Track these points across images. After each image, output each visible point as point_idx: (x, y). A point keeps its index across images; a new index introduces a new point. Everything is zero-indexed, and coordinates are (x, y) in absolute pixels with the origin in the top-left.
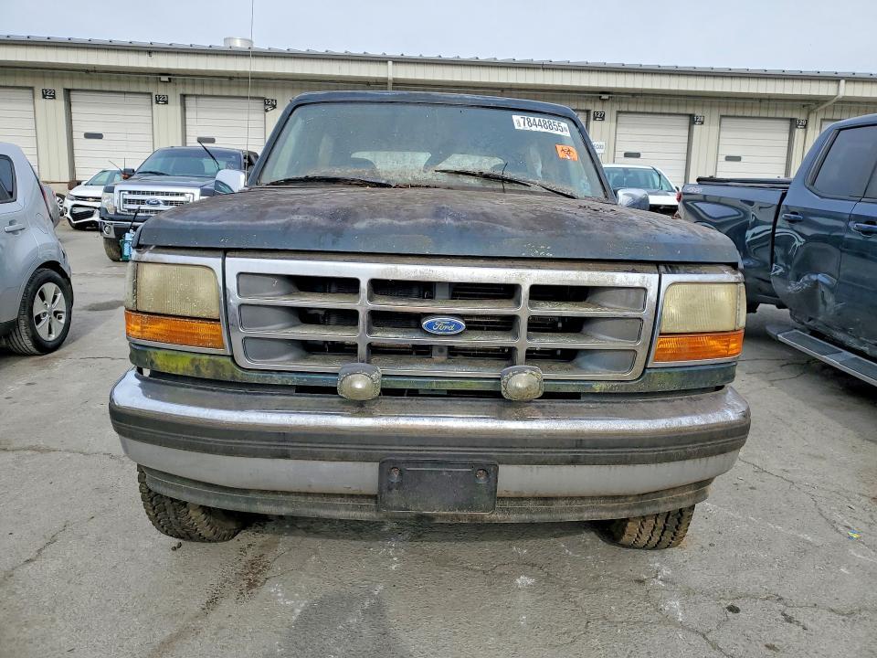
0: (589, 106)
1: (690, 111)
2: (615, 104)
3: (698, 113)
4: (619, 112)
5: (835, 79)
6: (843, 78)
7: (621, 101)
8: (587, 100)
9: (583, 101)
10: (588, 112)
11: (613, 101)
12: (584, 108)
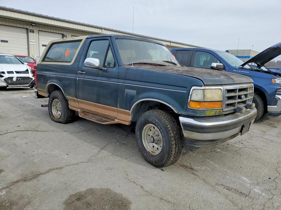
0: (28, 27)
1: (62, 33)
2: (37, 28)
3: (65, 33)
4: (39, 31)
5: (101, 28)
6: (103, 28)
7: (39, 27)
8: (27, 25)
9: (25, 25)
10: (27, 29)
11: (36, 26)
12: (26, 28)
